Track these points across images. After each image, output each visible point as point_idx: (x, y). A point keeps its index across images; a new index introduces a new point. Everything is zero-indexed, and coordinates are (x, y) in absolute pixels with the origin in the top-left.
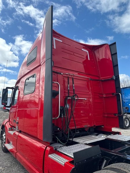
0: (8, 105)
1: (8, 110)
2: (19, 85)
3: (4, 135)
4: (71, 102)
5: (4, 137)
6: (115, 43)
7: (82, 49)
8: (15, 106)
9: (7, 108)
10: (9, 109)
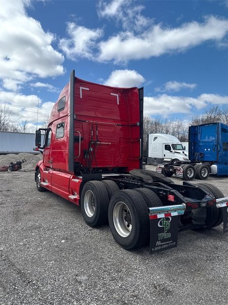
0: (42, 146)
1: (42, 152)
2: (52, 127)
3: (39, 176)
4: (94, 146)
5: (39, 178)
6: (142, 88)
7: (111, 94)
8: (49, 147)
9: (40, 149)
10: (42, 150)
